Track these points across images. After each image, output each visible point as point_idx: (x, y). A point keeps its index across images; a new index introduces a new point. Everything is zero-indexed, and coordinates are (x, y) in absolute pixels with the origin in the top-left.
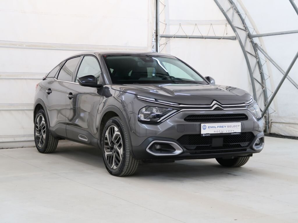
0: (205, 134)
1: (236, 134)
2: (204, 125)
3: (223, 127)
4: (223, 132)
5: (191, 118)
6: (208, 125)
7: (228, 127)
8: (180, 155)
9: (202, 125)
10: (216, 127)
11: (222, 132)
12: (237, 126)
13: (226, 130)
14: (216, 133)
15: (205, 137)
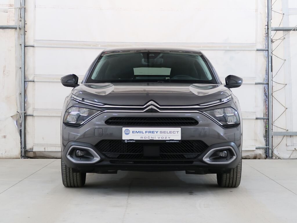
0: (127, 140)
1: (173, 142)
2: (127, 129)
3: (153, 132)
4: (154, 139)
5: (115, 121)
6: (131, 129)
7: (161, 132)
8: (96, 164)
9: (124, 129)
10: (144, 132)
11: (152, 139)
12: (174, 132)
13: (158, 136)
14: (143, 139)
15: (128, 143)
